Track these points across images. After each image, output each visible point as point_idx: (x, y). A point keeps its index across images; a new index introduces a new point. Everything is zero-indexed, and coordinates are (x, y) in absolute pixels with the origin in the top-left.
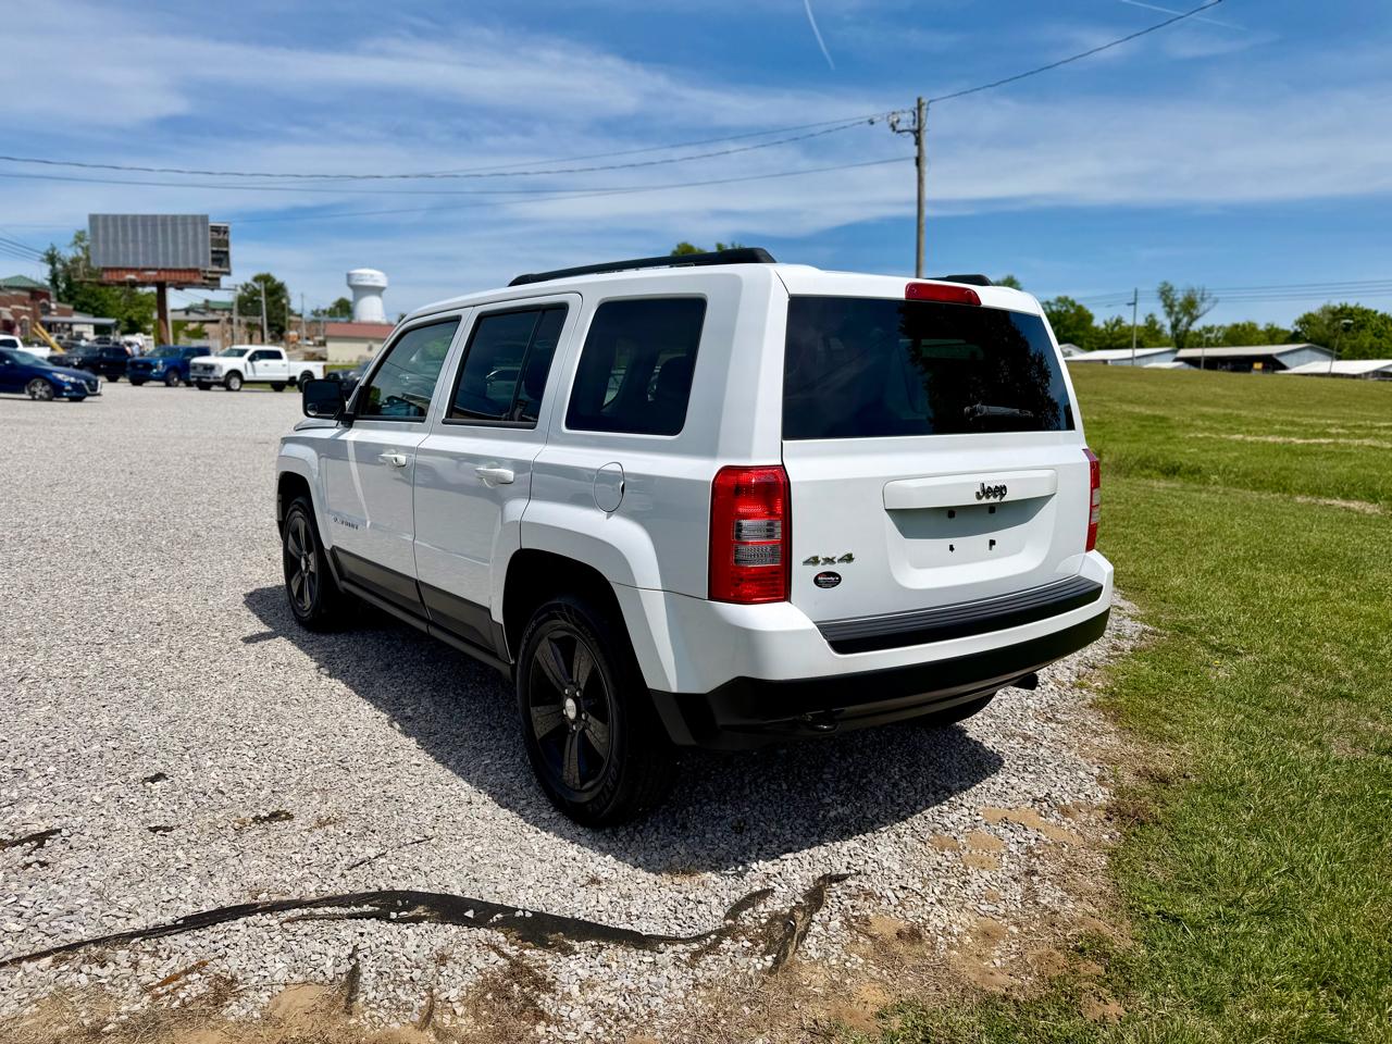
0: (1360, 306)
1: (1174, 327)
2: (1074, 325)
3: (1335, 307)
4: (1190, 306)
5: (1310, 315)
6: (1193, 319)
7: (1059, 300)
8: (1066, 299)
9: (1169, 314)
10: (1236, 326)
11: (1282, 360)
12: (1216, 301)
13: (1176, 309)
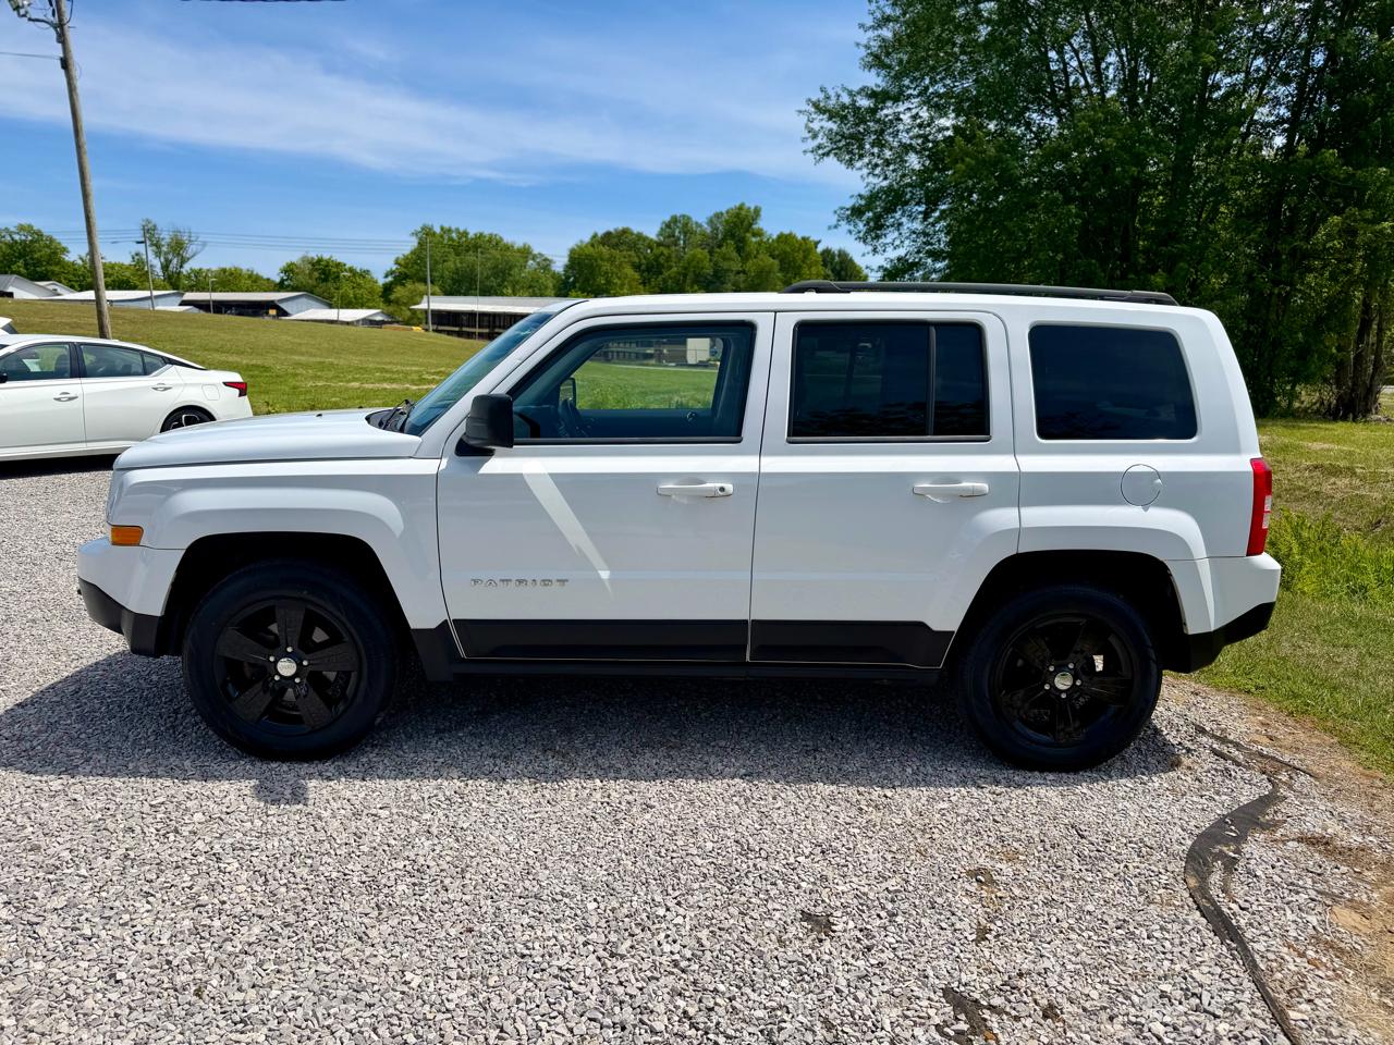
0: (334, 258)
1: (165, 267)
2: (45, 258)
3: (313, 258)
4: (178, 247)
5: (292, 264)
6: (183, 261)
7: (21, 228)
8: (30, 226)
9: (158, 254)
10: (224, 271)
11: (283, 306)
12: (204, 244)
13: (164, 249)
